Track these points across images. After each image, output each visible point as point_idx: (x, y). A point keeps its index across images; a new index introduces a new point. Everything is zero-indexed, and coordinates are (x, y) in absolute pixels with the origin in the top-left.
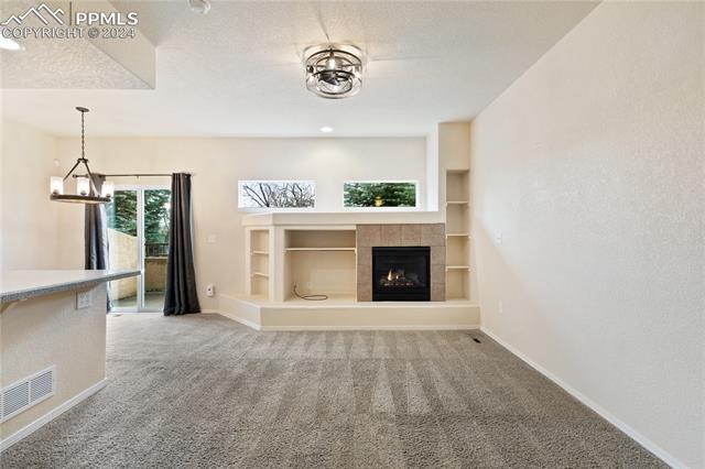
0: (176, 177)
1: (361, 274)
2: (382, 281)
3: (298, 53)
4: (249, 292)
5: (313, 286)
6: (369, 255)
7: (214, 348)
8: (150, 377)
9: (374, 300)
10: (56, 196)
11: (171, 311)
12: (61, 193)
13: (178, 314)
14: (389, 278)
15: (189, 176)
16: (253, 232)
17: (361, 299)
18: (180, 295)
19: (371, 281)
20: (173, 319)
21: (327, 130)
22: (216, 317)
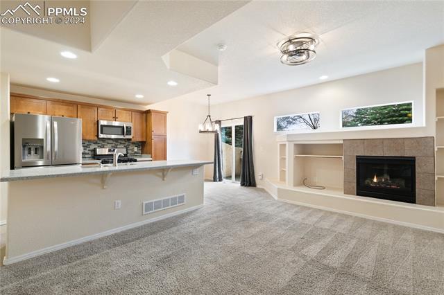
0: (246, 118)
1: (347, 174)
2: (367, 181)
3: (275, 47)
4: (279, 179)
5: (317, 180)
6: (354, 162)
7: (249, 203)
8: (218, 208)
9: (358, 195)
10: (201, 132)
11: (243, 184)
12: (202, 130)
13: (246, 186)
14: (375, 180)
15: (251, 117)
16: (281, 145)
17: (347, 192)
18: (247, 177)
19: (355, 181)
20: (243, 187)
21: (324, 78)
22: (263, 190)
